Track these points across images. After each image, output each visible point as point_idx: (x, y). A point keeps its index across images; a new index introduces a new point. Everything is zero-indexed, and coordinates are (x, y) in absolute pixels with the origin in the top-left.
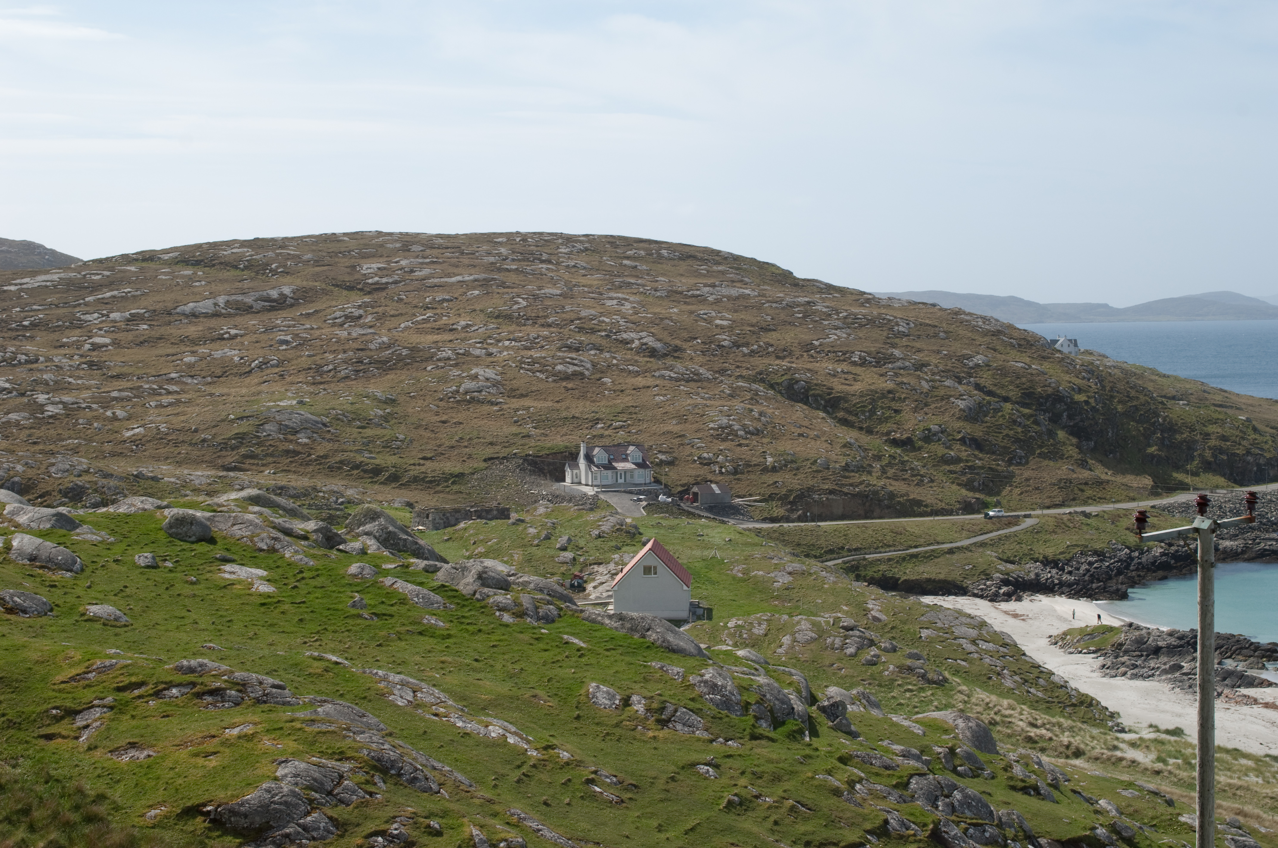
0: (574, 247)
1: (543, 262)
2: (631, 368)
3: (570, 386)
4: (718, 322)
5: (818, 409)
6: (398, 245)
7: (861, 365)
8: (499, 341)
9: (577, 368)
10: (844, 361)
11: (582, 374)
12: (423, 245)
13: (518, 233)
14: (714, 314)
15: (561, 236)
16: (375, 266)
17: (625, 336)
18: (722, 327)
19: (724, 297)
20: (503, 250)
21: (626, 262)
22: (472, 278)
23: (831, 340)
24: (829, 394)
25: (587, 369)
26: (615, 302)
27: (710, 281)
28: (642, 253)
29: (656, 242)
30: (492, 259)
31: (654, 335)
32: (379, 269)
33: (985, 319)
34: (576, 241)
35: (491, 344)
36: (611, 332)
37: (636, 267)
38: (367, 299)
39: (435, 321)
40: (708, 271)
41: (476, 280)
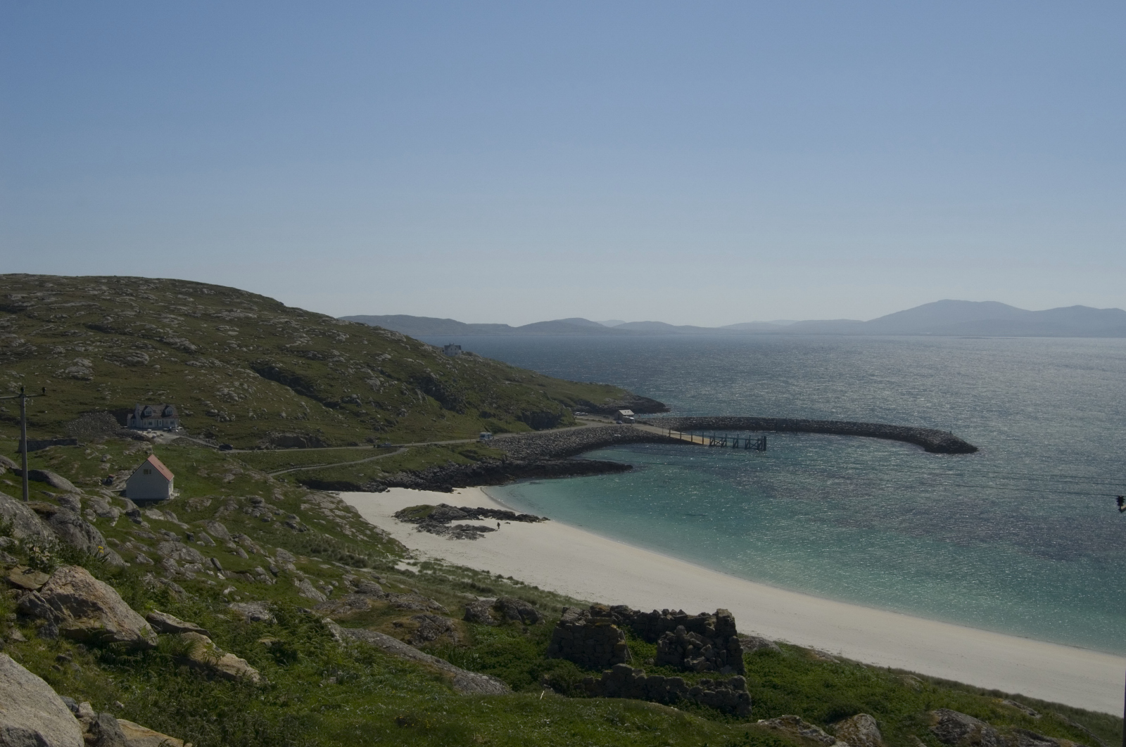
0: (149, 286)
1: (127, 295)
2: (173, 359)
3: (134, 369)
4: (230, 333)
5: (286, 384)
6: (37, 283)
7: (313, 360)
8: (93, 342)
9: (139, 359)
10: (303, 356)
11: (142, 362)
12: (54, 283)
13: (115, 276)
14: (228, 328)
15: (142, 279)
16: (19, 296)
17: (171, 340)
18: (232, 336)
19: (235, 318)
20: (104, 288)
21: (180, 296)
22: (81, 304)
23: (297, 344)
24: (292, 375)
25: (146, 360)
26: (168, 320)
27: (229, 308)
28: (191, 290)
29: (201, 284)
30: (96, 293)
31: (189, 340)
32: (23, 297)
33: (392, 333)
34: (151, 283)
35: (88, 344)
36: (163, 338)
37: (185, 299)
38: (13, 316)
39: (55, 330)
40: (230, 302)
41: (83, 305)
